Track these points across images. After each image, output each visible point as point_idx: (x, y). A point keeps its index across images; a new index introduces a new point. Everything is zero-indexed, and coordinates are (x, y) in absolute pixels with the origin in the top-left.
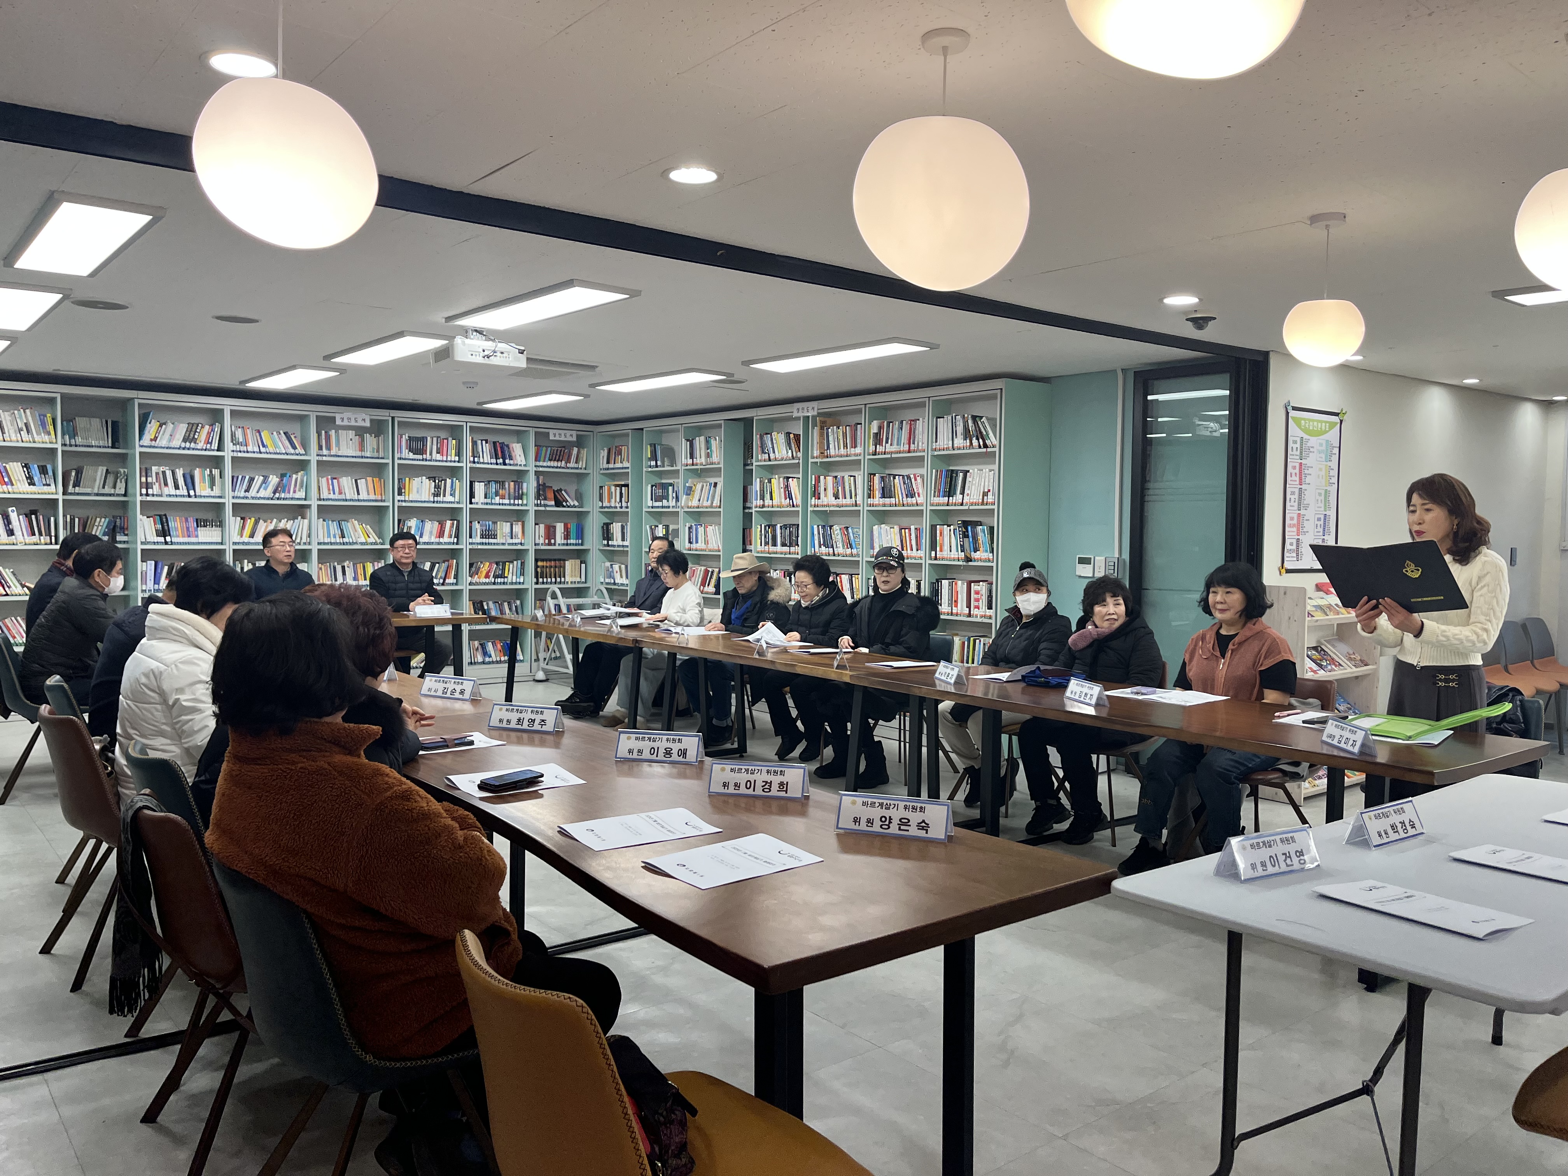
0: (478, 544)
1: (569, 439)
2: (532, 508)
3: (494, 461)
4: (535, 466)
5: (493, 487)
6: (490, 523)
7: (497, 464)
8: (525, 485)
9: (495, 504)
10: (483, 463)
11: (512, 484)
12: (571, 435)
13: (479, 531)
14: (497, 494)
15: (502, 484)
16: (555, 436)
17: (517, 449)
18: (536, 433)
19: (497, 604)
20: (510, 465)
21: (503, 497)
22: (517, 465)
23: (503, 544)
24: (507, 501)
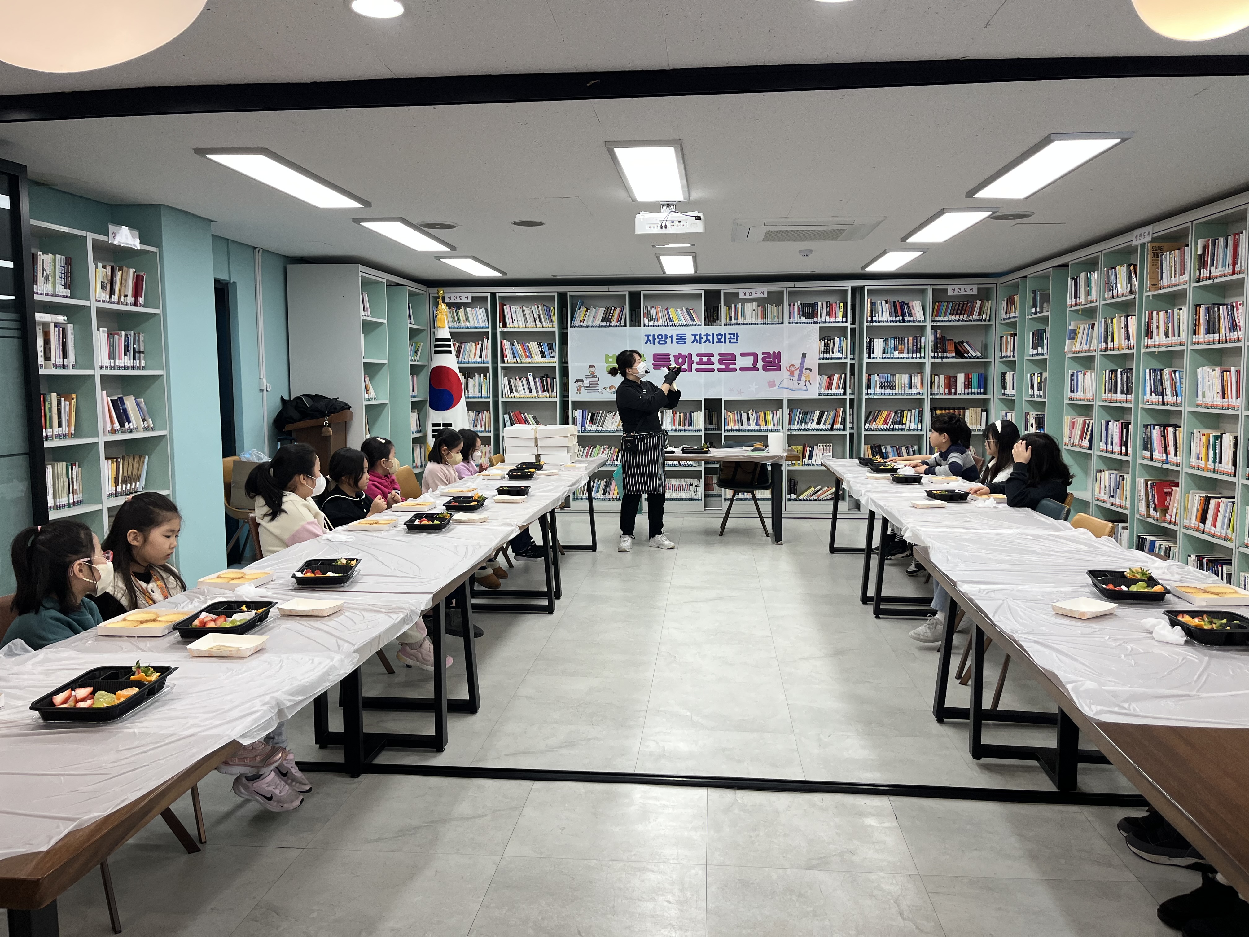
0: (876, 394)
1: (969, 292)
2: (928, 361)
3: (894, 319)
4: (933, 321)
5: (891, 343)
6: (889, 375)
7: (896, 321)
8: (923, 339)
9: (894, 358)
10: (883, 322)
11: (911, 339)
12: (969, 289)
13: (878, 383)
14: (895, 349)
15: (901, 340)
16: (954, 292)
17: (916, 307)
18: (933, 289)
19: (895, 449)
20: (910, 321)
21: (902, 352)
22: (916, 321)
23: (901, 394)
24: (905, 355)
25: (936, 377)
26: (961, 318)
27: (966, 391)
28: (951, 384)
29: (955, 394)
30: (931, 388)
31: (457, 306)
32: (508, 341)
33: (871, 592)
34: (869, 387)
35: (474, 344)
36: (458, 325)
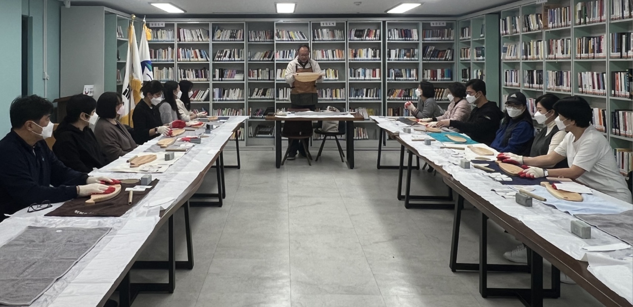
0: (393, 80)
1: (442, 25)
2: (421, 62)
3: (401, 39)
4: (423, 40)
5: (403, 52)
6: (399, 70)
8: (417, 50)
10: (395, 40)
12: (443, 23)
13: (394, 74)
14: (405, 55)
15: (407, 50)
16: (434, 25)
17: (415, 32)
18: (423, 23)
20: (411, 40)
21: (407, 57)
22: (414, 40)
23: (406, 80)
25: (426, 71)
26: (438, 39)
27: (442, 79)
28: (434, 75)
29: (436, 80)
30: (423, 77)
31: (157, 29)
33: (403, 193)
34: (389, 76)
36: (157, 40)
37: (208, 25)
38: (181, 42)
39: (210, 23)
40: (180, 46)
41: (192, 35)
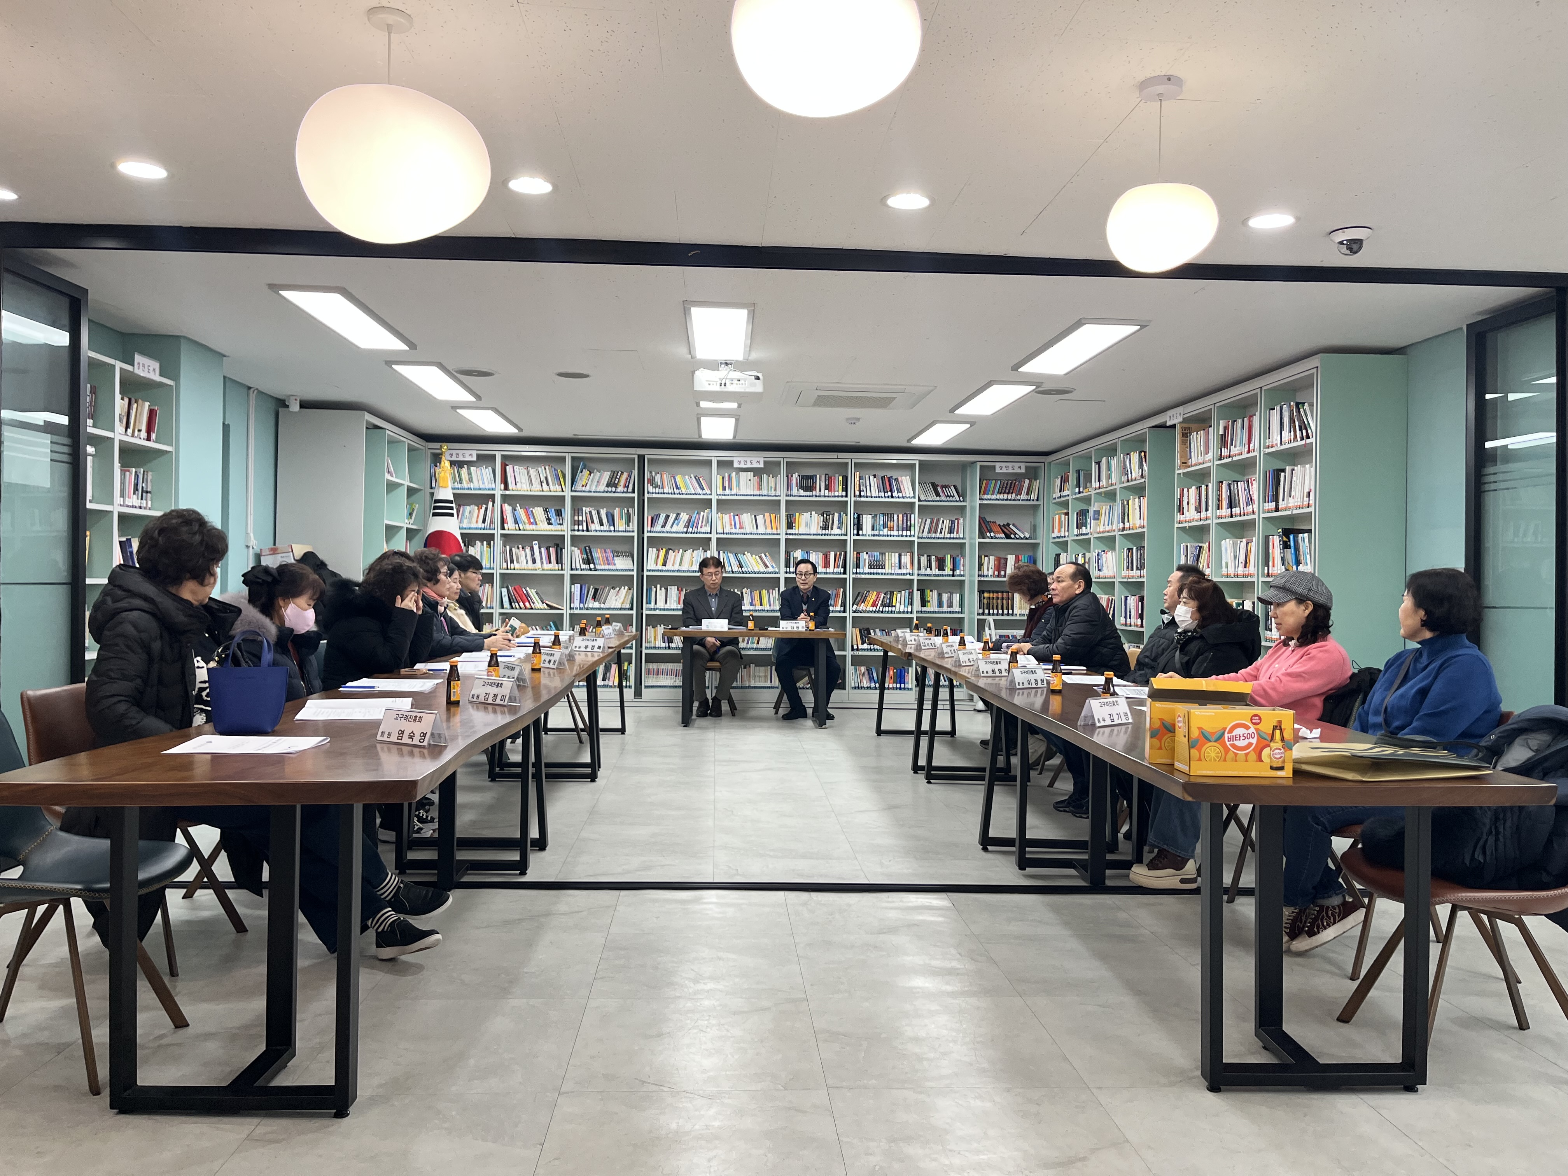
0: (865, 573)
3: (882, 494)
5: (881, 520)
6: (878, 554)
7: (885, 497)
8: (913, 516)
9: (883, 535)
10: (872, 497)
11: (900, 516)
13: (867, 562)
14: (885, 526)
15: (891, 516)
17: (905, 481)
18: (921, 465)
20: (899, 498)
21: (891, 529)
22: (903, 497)
23: (891, 574)
24: (893, 533)
31: (460, 464)
32: (509, 505)
34: (858, 566)
35: (476, 508)
37: (563, 459)
38: (507, 492)
39: (566, 455)
40: (505, 498)
41: (530, 477)
